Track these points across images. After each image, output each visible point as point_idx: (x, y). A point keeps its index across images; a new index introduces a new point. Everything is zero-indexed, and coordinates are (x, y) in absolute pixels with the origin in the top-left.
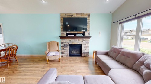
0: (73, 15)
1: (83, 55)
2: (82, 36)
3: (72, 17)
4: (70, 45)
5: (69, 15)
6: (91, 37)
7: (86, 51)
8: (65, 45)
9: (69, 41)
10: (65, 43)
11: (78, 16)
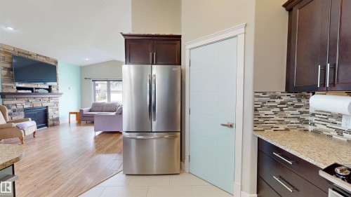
0: (30, 55)
1: (50, 123)
2: (47, 91)
3: (29, 57)
4: (25, 110)
5: (23, 53)
6: (61, 94)
7: (55, 117)
8: (14, 111)
9: (24, 101)
10: (15, 107)
11: (40, 59)
